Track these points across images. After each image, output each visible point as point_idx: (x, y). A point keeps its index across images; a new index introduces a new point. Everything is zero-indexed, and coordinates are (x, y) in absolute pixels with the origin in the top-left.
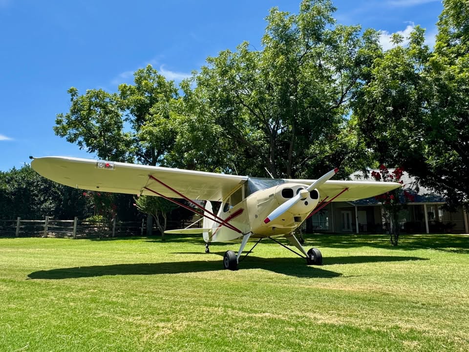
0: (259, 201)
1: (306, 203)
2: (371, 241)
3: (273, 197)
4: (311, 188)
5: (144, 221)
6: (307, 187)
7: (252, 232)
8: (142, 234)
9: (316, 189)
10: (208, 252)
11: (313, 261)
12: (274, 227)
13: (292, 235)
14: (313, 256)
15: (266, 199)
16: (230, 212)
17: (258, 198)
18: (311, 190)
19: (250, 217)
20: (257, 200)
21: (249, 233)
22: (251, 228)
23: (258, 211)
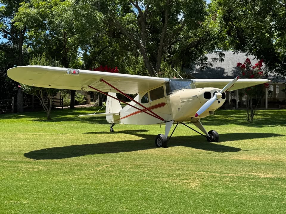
0: (182, 99)
1: (219, 102)
2: (227, 117)
3: (197, 97)
4: (222, 91)
5: (14, 98)
6: (220, 91)
7: (174, 121)
8: (13, 111)
9: (225, 92)
10: (112, 132)
11: (213, 139)
12: (193, 118)
13: (199, 122)
14: (213, 136)
15: (189, 98)
16: (150, 104)
17: (181, 97)
18: (222, 93)
19: (173, 109)
20: (181, 98)
21: (172, 121)
22: (174, 118)
23: (181, 106)
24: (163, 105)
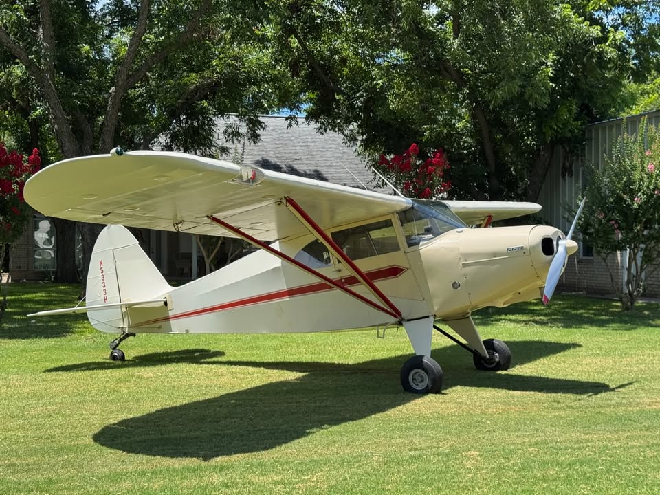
0: (466, 256)
3: (522, 251)
7: (435, 316)
10: (120, 361)
11: (499, 363)
14: (497, 355)
15: (495, 254)
16: (339, 271)
19: (432, 285)
20: (461, 254)
21: (428, 317)
22: (436, 308)
23: (465, 275)
24: (394, 272)
